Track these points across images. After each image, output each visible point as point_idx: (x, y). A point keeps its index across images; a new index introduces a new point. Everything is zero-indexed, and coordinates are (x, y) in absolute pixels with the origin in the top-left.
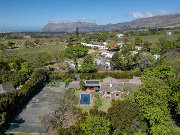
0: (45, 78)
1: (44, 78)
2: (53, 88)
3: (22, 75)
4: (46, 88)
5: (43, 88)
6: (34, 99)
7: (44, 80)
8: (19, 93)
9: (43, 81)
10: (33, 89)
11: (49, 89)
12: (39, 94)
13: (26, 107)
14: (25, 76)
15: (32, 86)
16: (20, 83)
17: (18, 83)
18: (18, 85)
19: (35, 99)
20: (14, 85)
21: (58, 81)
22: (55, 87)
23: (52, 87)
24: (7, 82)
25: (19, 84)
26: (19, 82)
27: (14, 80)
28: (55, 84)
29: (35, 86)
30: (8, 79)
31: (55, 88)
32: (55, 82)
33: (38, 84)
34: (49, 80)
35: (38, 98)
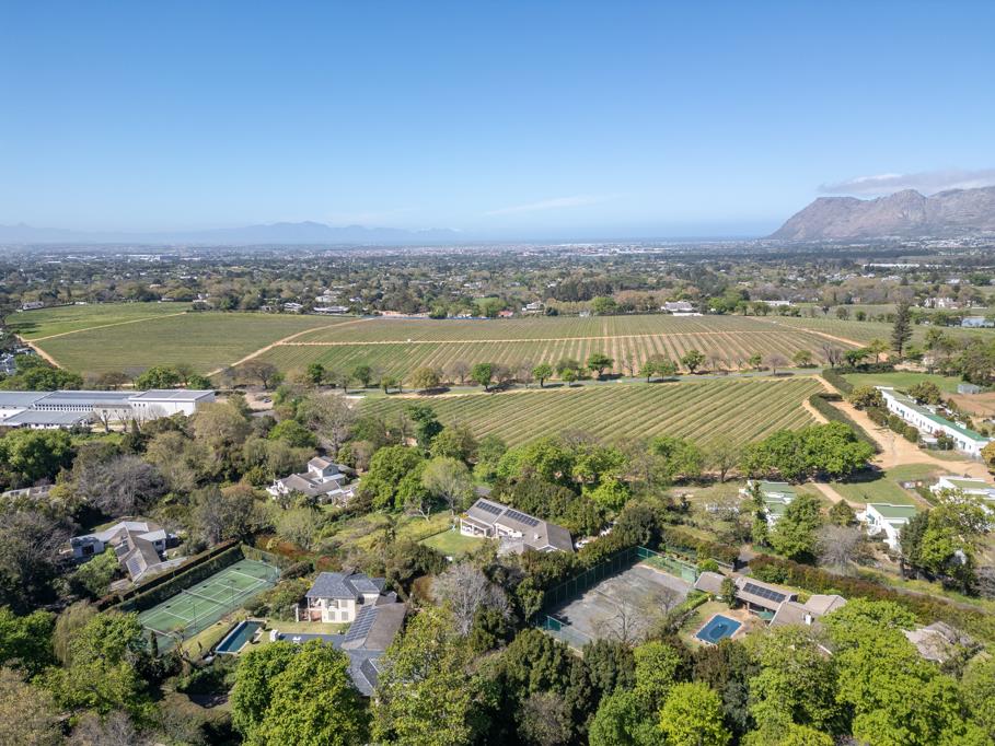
0: (648, 537)
1: (644, 535)
2: (661, 572)
3: (596, 509)
4: (643, 566)
5: (636, 562)
6: (604, 585)
7: (644, 543)
8: (575, 561)
9: (639, 543)
10: (608, 560)
11: (651, 572)
12: (620, 576)
13: (582, 598)
14: (602, 513)
15: (607, 550)
16: (588, 532)
17: (582, 529)
18: (581, 535)
19: (607, 586)
20: (572, 531)
21: (685, 555)
22: (668, 571)
23: (661, 568)
24: (560, 519)
25: (585, 533)
26: (586, 528)
27: (575, 519)
28: (673, 564)
29: (615, 552)
30: (562, 511)
31: (667, 574)
32: (675, 556)
33: (624, 548)
34: (661, 545)
35: (613, 587)
